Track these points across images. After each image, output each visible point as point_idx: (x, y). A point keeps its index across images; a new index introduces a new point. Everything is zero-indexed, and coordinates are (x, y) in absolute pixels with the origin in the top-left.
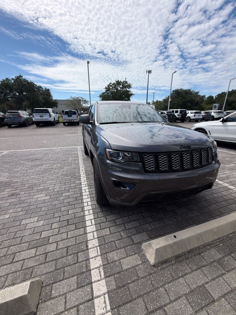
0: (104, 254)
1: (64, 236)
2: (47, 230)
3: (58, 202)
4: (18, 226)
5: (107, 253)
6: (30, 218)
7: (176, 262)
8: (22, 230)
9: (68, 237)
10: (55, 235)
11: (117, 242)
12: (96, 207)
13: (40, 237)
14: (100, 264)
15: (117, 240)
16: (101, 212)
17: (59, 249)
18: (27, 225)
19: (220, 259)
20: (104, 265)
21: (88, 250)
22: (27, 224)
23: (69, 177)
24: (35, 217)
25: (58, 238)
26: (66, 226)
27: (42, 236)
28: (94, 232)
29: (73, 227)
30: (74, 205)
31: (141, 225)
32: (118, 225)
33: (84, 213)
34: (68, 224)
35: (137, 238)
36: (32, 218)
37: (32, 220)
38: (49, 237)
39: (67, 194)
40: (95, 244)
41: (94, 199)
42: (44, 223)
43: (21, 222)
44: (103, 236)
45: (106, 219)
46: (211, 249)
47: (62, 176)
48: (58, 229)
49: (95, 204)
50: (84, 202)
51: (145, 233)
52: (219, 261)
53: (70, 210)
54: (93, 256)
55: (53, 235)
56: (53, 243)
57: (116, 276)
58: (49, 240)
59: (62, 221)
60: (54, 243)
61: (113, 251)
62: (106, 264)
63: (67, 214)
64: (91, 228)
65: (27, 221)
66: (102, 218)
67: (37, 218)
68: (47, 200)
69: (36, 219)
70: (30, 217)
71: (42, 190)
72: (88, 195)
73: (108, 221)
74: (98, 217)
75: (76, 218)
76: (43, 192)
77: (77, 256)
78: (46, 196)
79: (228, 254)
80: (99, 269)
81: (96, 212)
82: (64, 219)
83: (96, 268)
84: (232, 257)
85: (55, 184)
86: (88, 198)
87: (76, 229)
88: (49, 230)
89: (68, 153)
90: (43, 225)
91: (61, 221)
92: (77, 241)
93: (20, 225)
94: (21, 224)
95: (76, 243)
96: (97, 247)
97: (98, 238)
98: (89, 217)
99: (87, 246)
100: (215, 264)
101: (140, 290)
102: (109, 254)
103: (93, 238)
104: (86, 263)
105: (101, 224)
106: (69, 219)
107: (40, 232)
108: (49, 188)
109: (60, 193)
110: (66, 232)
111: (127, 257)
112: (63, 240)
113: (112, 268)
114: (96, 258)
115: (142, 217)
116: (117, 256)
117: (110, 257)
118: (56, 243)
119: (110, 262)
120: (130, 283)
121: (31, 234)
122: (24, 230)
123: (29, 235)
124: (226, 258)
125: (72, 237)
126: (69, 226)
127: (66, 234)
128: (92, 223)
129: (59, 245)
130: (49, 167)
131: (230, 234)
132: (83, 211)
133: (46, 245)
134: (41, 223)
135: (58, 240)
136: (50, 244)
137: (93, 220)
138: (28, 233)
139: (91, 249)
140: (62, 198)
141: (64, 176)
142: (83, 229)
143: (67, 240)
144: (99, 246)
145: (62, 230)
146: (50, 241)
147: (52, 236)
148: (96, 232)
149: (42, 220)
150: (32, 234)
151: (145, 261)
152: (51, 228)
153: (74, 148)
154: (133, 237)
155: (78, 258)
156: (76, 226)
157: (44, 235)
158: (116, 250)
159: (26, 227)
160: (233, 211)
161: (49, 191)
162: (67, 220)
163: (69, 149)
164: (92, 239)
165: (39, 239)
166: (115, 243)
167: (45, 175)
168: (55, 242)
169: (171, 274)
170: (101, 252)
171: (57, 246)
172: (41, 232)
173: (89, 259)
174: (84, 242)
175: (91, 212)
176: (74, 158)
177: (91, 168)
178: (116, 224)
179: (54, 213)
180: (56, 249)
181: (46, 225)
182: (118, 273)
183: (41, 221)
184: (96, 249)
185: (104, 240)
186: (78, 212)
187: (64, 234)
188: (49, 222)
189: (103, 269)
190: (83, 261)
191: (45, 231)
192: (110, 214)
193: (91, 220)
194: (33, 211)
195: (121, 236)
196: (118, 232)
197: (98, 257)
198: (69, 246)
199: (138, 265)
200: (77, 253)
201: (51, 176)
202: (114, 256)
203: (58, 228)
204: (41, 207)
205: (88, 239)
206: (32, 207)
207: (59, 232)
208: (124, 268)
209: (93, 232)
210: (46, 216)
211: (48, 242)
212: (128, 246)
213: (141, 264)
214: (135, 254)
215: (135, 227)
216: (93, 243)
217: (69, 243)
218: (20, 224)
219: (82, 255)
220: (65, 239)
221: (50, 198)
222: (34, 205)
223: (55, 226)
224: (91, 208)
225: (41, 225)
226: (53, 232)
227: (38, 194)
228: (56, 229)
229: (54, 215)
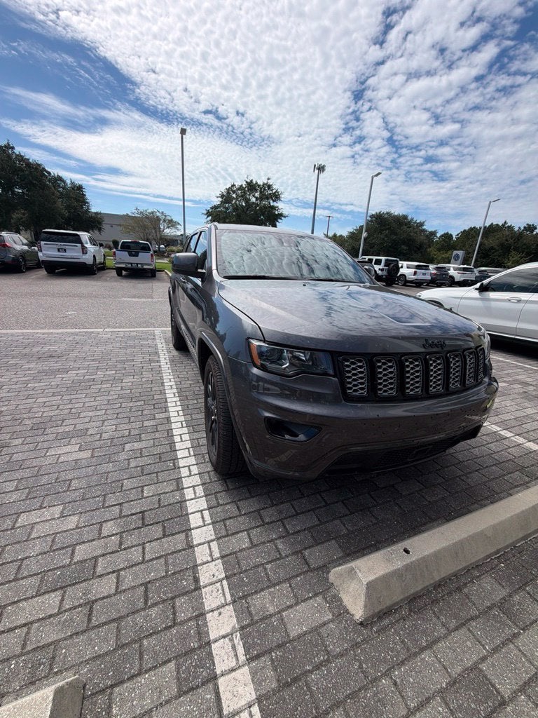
0: (241, 598)
1: (136, 555)
2: (88, 541)
3: (114, 466)
4: (7, 530)
5: (249, 595)
6: (41, 508)
7: (410, 611)
8: (19, 542)
9: (147, 558)
10: (112, 553)
11: (269, 566)
12: (210, 479)
13: (72, 559)
14: (232, 625)
15: (268, 563)
16: (225, 491)
17: (124, 591)
18: (32, 529)
19: (504, 599)
20: (242, 628)
21: (200, 589)
22: (33, 525)
23: (139, 403)
24: (54, 506)
25: (120, 560)
26: (138, 528)
27: (77, 558)
28: (211, 544)
29: (157, 531)
30: (157, 473)
31: (321, 523)
32: (268, 523)
33: (183, 495)
34: (143, 524)
35: (316, 556)
36: (45, 507)
37: (47, 514)
38: (96, 558)
39: (137, 445)
40: (217, 574)
41: (204, 460)
42: (78, 521)
43: (17, 520)
44: (235, 553)
45: (238, 508)
46: (482, 577)
47: (121, 401)
48: (118, 536)
49: (208, 472)
50: (181, 465)
51: (333, 542)
52: (503, 605)
53: (145, 488)
54: (214, 606)
55: (106, 554)
56: (108, 574)
57: (273, 654)
58: (95, 566)
59: (128, 516)
60: (110, 576)
61: (262, 590)
62: (248, 626)
63: (140, 497)
64: (202, 532)
65: (34, 517)
66: (228, 507)
67: (61, 507)
68: (83, 461)
69: (57, 511)
70: (41, 506)
71: (69, 436)
72: (188, 449)
73: (245, 514)
74: (219, 505)
75: (163, 507)
76: (73, 441)
77: (173, 607)
78: (80, 450)
79: (520, 588)
80: (231, 640)
81: (213, 492)
82: (133, 512)
83: (224, 637)
84: (529, 593)
85: (104, 421)
86: (190, 456)
87: (164, 536)
88: (94, 540)
89: (131, 342)
90: (77, 527)
91: (124, 516)
92: (170, 567)
93: (12, 529)
94: (17, 525)
95: (167, 572)
96: (221, 581)
97: (222, 557)
98: (197, 505)
99: (196, 580)
100: (495, 612)
101: (336, 689)
102: (252, 599)
103: (209, 559)
104: (198, 624)
105: (228, 522)
106: (146, 511)
107: (69, 546)
108: (87, 429)
109: (117, 443)
110: (139, 545)
111: (297, 604)
112: (133, 566)
113: (262, 635)
114: (221, 610)
115: (323, 503)
116: (272, 601)
117: (255, 605)
118: (115, 575)
119: (256, 618)
120: (310, 671)
121: (45, 553)
122: (26, 541)
123: (41, 554)
124: (517, 598)
125: (157, 558)
126: (146, 529)
127: (140, 548)
128: (204, 521)
129: (124, 579)
130: (86, 377)
131: (518, 541)
132: (180, 488)
133: (87, 579)
134: (72, 521)
135: (119, 567)
136: (100, 576)
137: (207, 511)
138: (38, 549)
139: (206, 587)
140: (123, 456)
141: (125, 400)
142: (182, 536)
143: (142, 567)
144: (227, 578)
145: (130, 540)
146: (99, 570)
147: (103, 555)
148: (215, 542)
149: (74, 514)
150: (48, 552)
151: (341, 612)
152: (100, 534)
153: (146, 333)
154: (306, 553)
155: (174, 614)
156: (164, 527)
157: (81, 552)
158: (269, 587)
159: (30, 534)
160: (516, 486)
161: (89, 439)
162: (140, 513)
163: (133, 334)
164: (208, 562)
165: (69, 565)
166: (265, 569)
167: (77, 396)
168: (114, 572)
169: (403, 642)
170: (232, 595)
171: (118, 583)
172: (74, 546)
173: (203, 614)
174: (187, 569)
175: (200, 491)
176: (147, 358)
177: (191, 382)
178: (263, 521)
179: (105, 495)
180: (116, 591)
181: (84, 527)
182: (279, 646)
183: (70, 515)
184: (220, 587)
185: (239, 563)
186: (167, 493)
187: (135, 551)
188: (92, 518)
189: (242, 639)
190: (190, 619)
191: (84, 542)
192: (248, 495)
193: (201, 511)
194: (48, 489)
195: (279, 551)
196: (269, 542)
197: (227, 607)
198: (149, 582)
199: (324, 624)
200: (172, 598)
201: (93, 399)
202: (265, 602)
203: (117, 534)
204: (71, 480)
205: (199, 562)
206: (45, 479)
207: (121, 544)
208: (293, 634)
209: (209, 542)
210: (83, 503)
211: (95, 573)
212: (297, 576)
213: (332, 621)
214: (316, 595)
215: (309, 529)
216: (211, 571)
217: (150, 573)
218: (14, 526)
219: (184, 603)
220: (139, 563)
221: (93, 457)
222: (50, 473)
223: (108, 528)
224: (199, 481)
225: (72, 526)
226: (106, 544)
227: (59, 445)
228: (113, 538)
229: (104, 501)
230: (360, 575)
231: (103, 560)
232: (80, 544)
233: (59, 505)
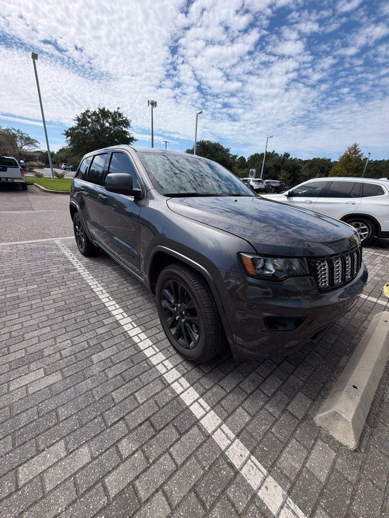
0: (272, 467)
1: (166, 464)
2: (113, 469)
3: (93, 382)
4: (11, 494)
5: (275, 461)
6: (39, 452)
8: (36, 503)
9: (179, 462)
10: (144, 471)
11: (273, 430)
12: (186, 369)
13: (108, 496)
14: (281, 493)
15: (271, 428)
16: (204, 376)
17: (178, 505)
18: (42, 480)
20: (289, 493)
21: (239, 472)
22: (41, 476)
23: (81, 313)
24: (53, 444)
25: (156, 475)
26: (154, 436)
27: (113, 492)
28: (222, 427)
29: (171, 433)
30: (138, 376)
31: (284, 382)
32: (251, 394)
33: (173, 391)
34: (155, 430)
35: (297, 409)
36: (43, 450)
37: (49, 457)
38: (132, 483)
39: (104, 355)
40: (243, 453)
41: (170, 353)
42: (90, 451)
43: (17, 478)
44: (244, 429)
45: (222, 388)
47: (61, 313)
48: (140, 452)
49: (181, 363)
50: (155, 363)
51: (300, 393)
53: (136, 394)
54: (258, 483)
55: (139, 475)
56: (153, 495)
57: (322, 504)
58: (136, 492)
59: (136, 428)
60: (157, 496)
61: (281, 452)
62: (291, 488)
63: (136, 405)
64: (210, 422)
65: (36, 466)
66: (214, 390)
67: (62, 443)
68: (58, 385)
69: (60, 448)
70: (37, 450)
71: (25, 363)
72: (151, 346)
73: (230, 392)
74: (207, 390)
75: (163, 407)
76: (33, 366)
77: (229, 500)
78: (46, 374)
80: (288, 507)
81: (195, 380)
82: (139, 421)
83: (282, 507)
85: (55, 338)
86: (157, 353)
87: (181, 435)
88: (118, 465)
89: (36, 254)
90: (93, 459)
91: (134, 429)
92: (204, 463)
93: (17, 489)
94: (21, 483)
95: (203, 469)
96: (249, 458)
97: (238, 436)
98: (190, 396)
99: (231, 466)
101: (372, 510)
102: (280, 463)
103: (229, 442)
104: (256, 506)
105: (223, 403)
106: (150, 417)
107: (96, 483)
108: (42, 351)
109: (82, 357)
110: (164, 453)
111: (310, 453)
112: (171, 476)
113: (305, 492)
114: (265, 484)
115: (276, 365)
116: (294, 459)
117: (285, 467)
118: (160, 492)
119: (293, 479)
120: (350, 504)
121: (74, 502)
122: (43, 497)
123: (69, 505)
125: (187, 459)
126: (161, 435)
127: (167, 455)
128: (204, 409)
129: (171, 493)
130: (8, 296)
132: (167, 386)
133: (137, 511)
134: (84, 455)
135: (159, 484)
136: (147, 501)
137: (201, 399)
138: (63, 501)
139: (242, 468)
140: (96, 370)
141: (65, 313)
142: (195, 430)
143: (180, 473)
144: (252, 453)
145: (154, 450)
146: (143, 495)
147: (137, 477)
148: (224, 425)
149: (81, 446)
150: (76, 499)
151: (338, 447)
152: (121, 456)
153: (47, 243)
154: (290, 408)
155: (233, 506)
156: (176, 427)
157: (114, 483)
158: (284, 448)
159: (43, 488)
161: (49, 361)
162: (146, 420)
163: (33, 246)
164: (230, 445)
165: (109, 504)
166: (272, 433)
167: (10, 317)
168: (157, 491)
169: (381, 452)
170: (265, 467)
171: (167, 499)
172: (101, 480)
173: (255, 495)
174: (217, 458)
175: (183, 381)
176: (62, 268)
177: (117, 285)
178: (246, 393)
179: (101, 414)
180: (171, 509)
181: (101, 455)
182: (322, 494)
183: (77, 448)
184: (252, 464)
185: (252, 437)
186: (158, 393)
187: (164, 460)
188: (102, 442)
189: (295, 503)
190: (248, 506)
191: (110, 472)
192: (222, 374)
193: (197, 400)
194: (36, 428)
195: (272, 415)
196: (261, 409)
197: (268, 479)
198: (195, 485)
199: (334, 463)
200: (223, 492)
201: (29, 318)
202: (290, 461)
203: (137, 450)
204: (55, 410)
205: (223, 448)
206: (24, 418)
207: (147, 458)
208: (323, 479)
209: (219, 427)
210: (83, 430)
211: (139, 500)
212: (296, 430)
213: (337, 457)
214: (316, 440)
215: (279, 388)
216: (238, 453)
217: (191, 477)
218: (17, 485)
219: (235, 491)
220: (175, 471)
221: (65, 378)
222: (27, 410)
223: (126, 447)
224: (178, 373)
225: (87, 459)
226: (134, 465)
227: (19, 375)
228: (136, 455)
229: (104, 421)
230: (343, 416)
231: (140, 482)
232: (106, 475)
233: (58, 441)
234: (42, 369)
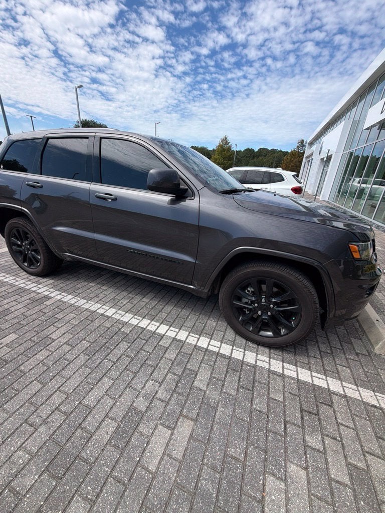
1: (348, 433)
2: (327, 464)
3: (226, 407)
6: (262, 501)
9: (352, 426)
10: (344, 449)
11: (366, 370)
12: (279, 355)
13: (347, 485)
15: (363, 369)
16: (295, 355)
21: (381, 408)
23: (123, 346)
24: (264, 485)
25: (352, 446)
26: (319, 420)
27: (346, 480)
28: (344, 385)
29: (325, 409)
30: (254, 380)
31: (337, 335)
32: (332, 353)
33: (290, 378)
34: (315, 415)
35: (360, 349)
36: (263, 497)
38: (348, 464)
39: (203, 378)
40: (370, 394)
41: (253, 347)
42: (297, 465)
44: (354, 378)
45: (314, 357)
47: (99, 356)
48: (325, 438)
49: (270, 353)
50: (253, 363)
51: (351, 338)
53: (271, 396)
55: (344, 454)
56: (366, 460)
58: (357, 467)
59: (303, 422)
60: (368, 459)
63: (282, 404)
64: (333, 385)
66: (312, 361)
67: (270, 478)
68: (198, 432)
69: (273, 483)
70: (258, 502)
71: (129, 432)
72: (233, 349)
73: (321, 358)
74: (309, 364)
75: (300, 394)
76: (144, 430)
78: (171, 428)
81: (294, 361)
82: (299, 416)
85: (129, 386)
86: (244, 353)
87: (332, 406)
88: (326, 459)
90: (306, 469)
91: (303, 425)
92: (363, 416)
95: (367, 420)
96: (375, 395)
97: (357, 385)
98: (304, 375)
99: (375, 406)
103: (357, 392)
105: (326, 368)
106: (301, 407)
107: (330, 485)
108: (132, 408)
109: (186, 391)
110: (338, 426)
112: (359, 439)
118: (367, 455)
125: (353, 420)
126: (322, 415)
127: (341, 427)
128: (322, 379)
129: (372, 450)
132: (282, 376)
133: (371, 478)
134: (296, 472)
135: (360, 450)
136: (368, 467)
137: (313, 373)
139: (380, 404)
140: (213, 395)
142: (335, 397)
143: (360, 433)
144: (373, 391)
145: (332, 430)
146: (361, 465)
147: (346, 457)
148: (343, 383)
149: (285, 467)
150: (334, 509)
152: (319, 451)
154: (357, 351)
156: (323, 403)
157: (338, 472)
162: (302, 411)
164: (360, 394)
165: (354, 490)
166: (367, 372)
168: (364, 455)
171: (374, 456)
172: (330, 479)
174: (365, 408)
175: (290, 366)
178: (329, 353)
179: (267, 430)
180: (383, 460)
181: (307, 461)
183: (286, 472)
184: (381, 398)
185: (363, 381)
186: (284, 385)
187: (344, 431)
191: (327, 469)
192: (304, 347)
193: (312, 376)
194: (231, 483)
195: (355, 360)
196: (347, 360)
198: (375, 434)
201: (60, 379)
204: (226, 455)
205: (359, 398)
206: (207, 485)
207: (335, 439)
209: (342, 386)
210: (270, 453)
211: (364, 470)
212: (373, 363)
215: (340, 341)
216: (368, 396)
217: (367, 430)
220: (357, 433)
221: (196, 420)
222: (199, 476)
223: (314, 441)
224: (278, 362)
225: (303, 474)
226: (334, 451)
227: (141, 450)
228: (327, 442)
229: (276, 433)
231: (351, 459)
232: (328, 474)
233: (264, 479)
234: (160, 427)
